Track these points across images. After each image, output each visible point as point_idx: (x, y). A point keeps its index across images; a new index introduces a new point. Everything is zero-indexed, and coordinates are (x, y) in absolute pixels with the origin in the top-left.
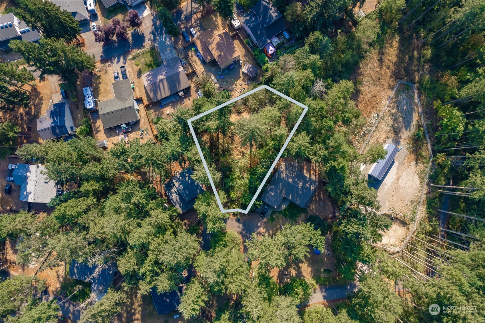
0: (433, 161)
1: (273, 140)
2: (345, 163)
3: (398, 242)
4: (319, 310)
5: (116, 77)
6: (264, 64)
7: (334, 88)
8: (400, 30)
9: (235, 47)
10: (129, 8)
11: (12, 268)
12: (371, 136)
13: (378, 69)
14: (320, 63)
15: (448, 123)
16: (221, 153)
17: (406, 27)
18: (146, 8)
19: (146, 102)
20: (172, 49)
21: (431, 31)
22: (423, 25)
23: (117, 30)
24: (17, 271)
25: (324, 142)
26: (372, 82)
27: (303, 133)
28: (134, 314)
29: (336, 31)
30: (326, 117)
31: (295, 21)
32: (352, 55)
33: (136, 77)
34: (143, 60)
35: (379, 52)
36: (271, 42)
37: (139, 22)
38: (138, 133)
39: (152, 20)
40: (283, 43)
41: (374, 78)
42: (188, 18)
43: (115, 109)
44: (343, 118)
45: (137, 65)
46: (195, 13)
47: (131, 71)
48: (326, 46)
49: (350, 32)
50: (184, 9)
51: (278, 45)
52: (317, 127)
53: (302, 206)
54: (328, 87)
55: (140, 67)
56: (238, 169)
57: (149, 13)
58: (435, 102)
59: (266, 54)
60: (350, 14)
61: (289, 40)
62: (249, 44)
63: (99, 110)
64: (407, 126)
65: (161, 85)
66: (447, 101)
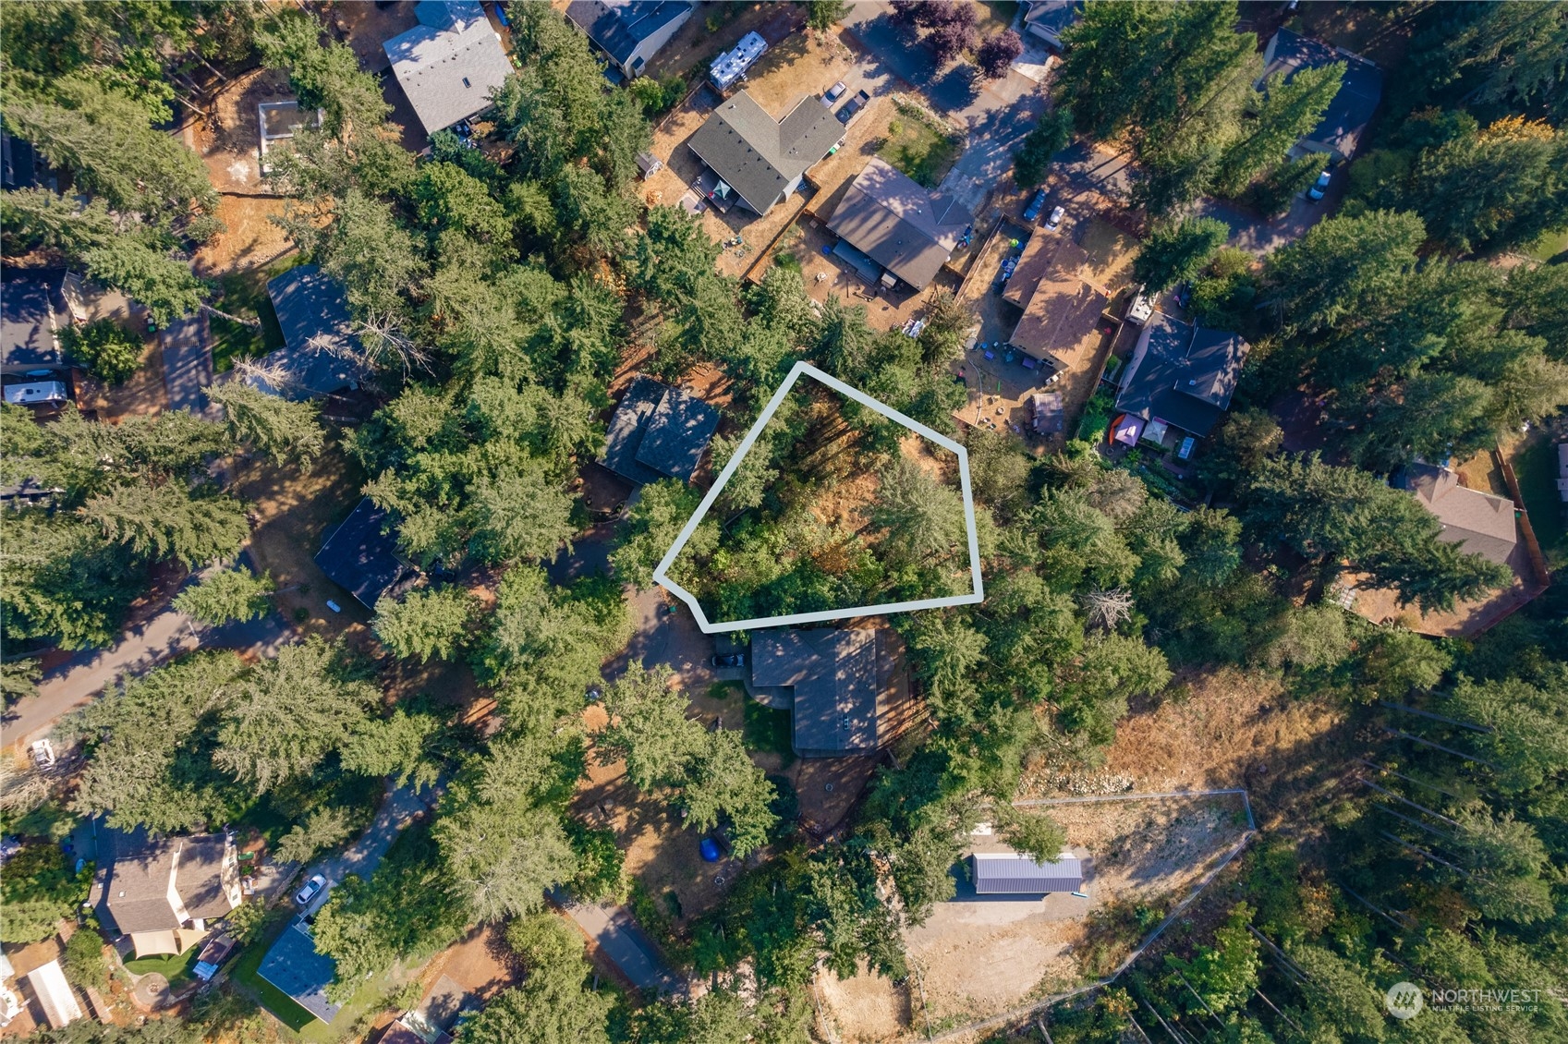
0: (1100, 991)
1: (920, 575)
2: (974, 778)
3: (852, 1031)
4: (571, 944)
5: (830, 96)
6: (1085, 438)
7: (1130, 643)
8: (1361, 714)
9: (1079, 342)
10: (1016, 22)
11: (200, 125)
12: (1068, 805)
13: (1238, 719)
14: (1169, 575)
15: (1212, 967)
16: (805, 468)
17: (1380, 722)
18: (1043, 63)
19: (813, 207)
20: (983, 192)
21: (1405, 786)
22: (1410, 761)
23: (949, 29)
24: (200, 141)
25: (989, 699)
26: (1201, 724)
27: (980, 636)
28: (271, 496)
29: (1269, 562)
30: (1050, 665)
31: (1232, 448)
32: (1234, 638)
33: (861, 144)
34: (913, 135)
35: (1281, 696)
36: (1146, 423)
37: (999, 71)
38: (725, 233)
39: (1023, 97)
40: (1161, 452)
41: (1213, 724)
42: (1082, 182)
43: (753, 141)
44: (1074, 709)
45: (891, 130)
46: (1103, 191)
47: (868, 123)
48: (1218, 562)
49: (1286, 596)
50: (1097, 159)
51: (1151, 443)
52: (1015, 661)
53: (797, 745)
54: (1124, 629)
55: (892, 139)
56: (792, 532)
57: (1037, 79)
58: (1244, 903)
59: (1112, 429)
60: (1330, 571)
61: (1178, 462)
62: (1108, 371)
63: (726, 104)
64: (1144, 875)
65: (877, 217)
66: (1263, 933)
